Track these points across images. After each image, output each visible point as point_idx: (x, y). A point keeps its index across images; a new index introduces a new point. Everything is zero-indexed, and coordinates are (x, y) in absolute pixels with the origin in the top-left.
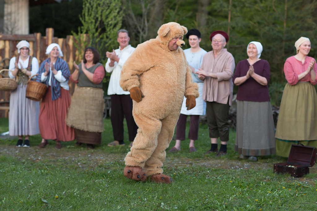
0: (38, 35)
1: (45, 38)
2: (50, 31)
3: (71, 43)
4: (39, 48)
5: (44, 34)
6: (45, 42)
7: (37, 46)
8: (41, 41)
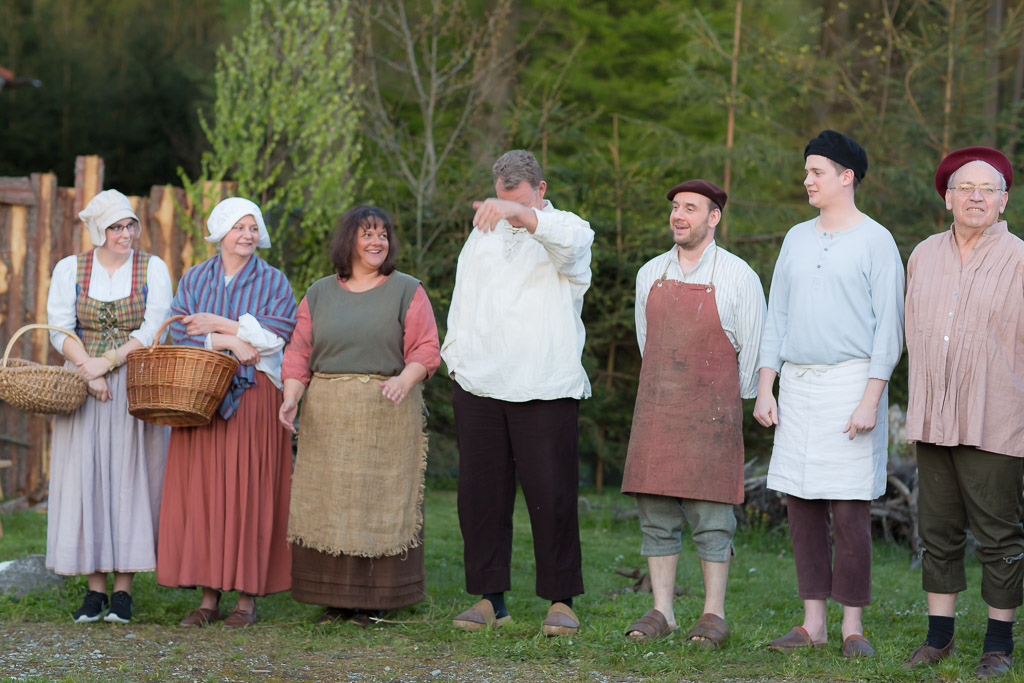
0: (48, 181)
1: (72, 191)
2: (90, 168)
3: (166, 212)
4: (48, 232)
5: (67, 179)
6: (72, 208)
7: (40, 224)
8: (54, 208)
